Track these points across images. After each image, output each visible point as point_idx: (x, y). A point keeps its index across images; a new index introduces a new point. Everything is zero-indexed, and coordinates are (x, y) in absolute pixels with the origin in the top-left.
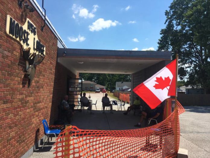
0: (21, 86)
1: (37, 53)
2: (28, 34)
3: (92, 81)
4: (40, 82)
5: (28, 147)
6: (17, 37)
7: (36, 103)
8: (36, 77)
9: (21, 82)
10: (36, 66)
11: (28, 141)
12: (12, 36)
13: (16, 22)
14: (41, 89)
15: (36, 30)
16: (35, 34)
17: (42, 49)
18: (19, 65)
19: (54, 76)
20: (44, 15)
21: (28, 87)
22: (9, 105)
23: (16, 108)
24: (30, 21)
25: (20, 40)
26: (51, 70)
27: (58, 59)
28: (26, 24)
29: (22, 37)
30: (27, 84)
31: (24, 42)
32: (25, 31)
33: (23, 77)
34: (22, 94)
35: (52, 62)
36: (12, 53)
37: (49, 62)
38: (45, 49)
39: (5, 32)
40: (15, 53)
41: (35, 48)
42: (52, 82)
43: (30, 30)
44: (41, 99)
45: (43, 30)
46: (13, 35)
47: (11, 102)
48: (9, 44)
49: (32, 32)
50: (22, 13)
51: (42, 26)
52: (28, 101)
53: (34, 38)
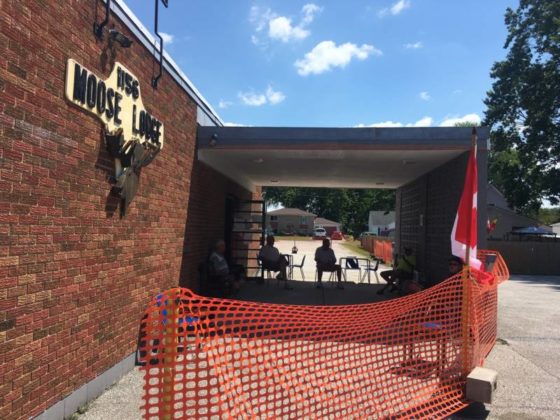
0: (104, 214)
1: (142, 140)
2: (118, 98)
3: (305, 210)
4: (151, 207)
5: (123, 353)
6: (91, 106)
7: (140, 255)
8: (139, 195)
9: (104, 206)
10: (140, 169)
11: (121, 338)
12: (79, 104)
13: (89, 73)
14: (154, 224)
15: (138, 87)
16: (135, 97)
17: (155, 129)
18: (97, 167)
19: (188, 194)
20: (159, 49)
21: (121, 218)
22: (75, 254)
23: (93, 262)
24: (123, 68)
25: (100, 112)
26: (180, 179)
27: (200, 152)
28: (114, 75)
29: (104, 105)
30: (118, 210)
31: (109, 117)
32: (111, 91)
33: (107, 195)
34: (105, 231)
35: (183, 160)
36: (82, 141)
37: (174, 160)
38: (161, 130)
39: (65, 97)
40: (87, 141)
41: (137, 127)
42: (183, 208)
43: (122, 89)
44: (154, 247)
45: (156, 85)
46: (83, 102)
47: (81, 248)
48: (74, 122)
49: (128, 92)
50: (104, 50)
51: (156, 76)
52: (121, 248)
53: (135, 107)
